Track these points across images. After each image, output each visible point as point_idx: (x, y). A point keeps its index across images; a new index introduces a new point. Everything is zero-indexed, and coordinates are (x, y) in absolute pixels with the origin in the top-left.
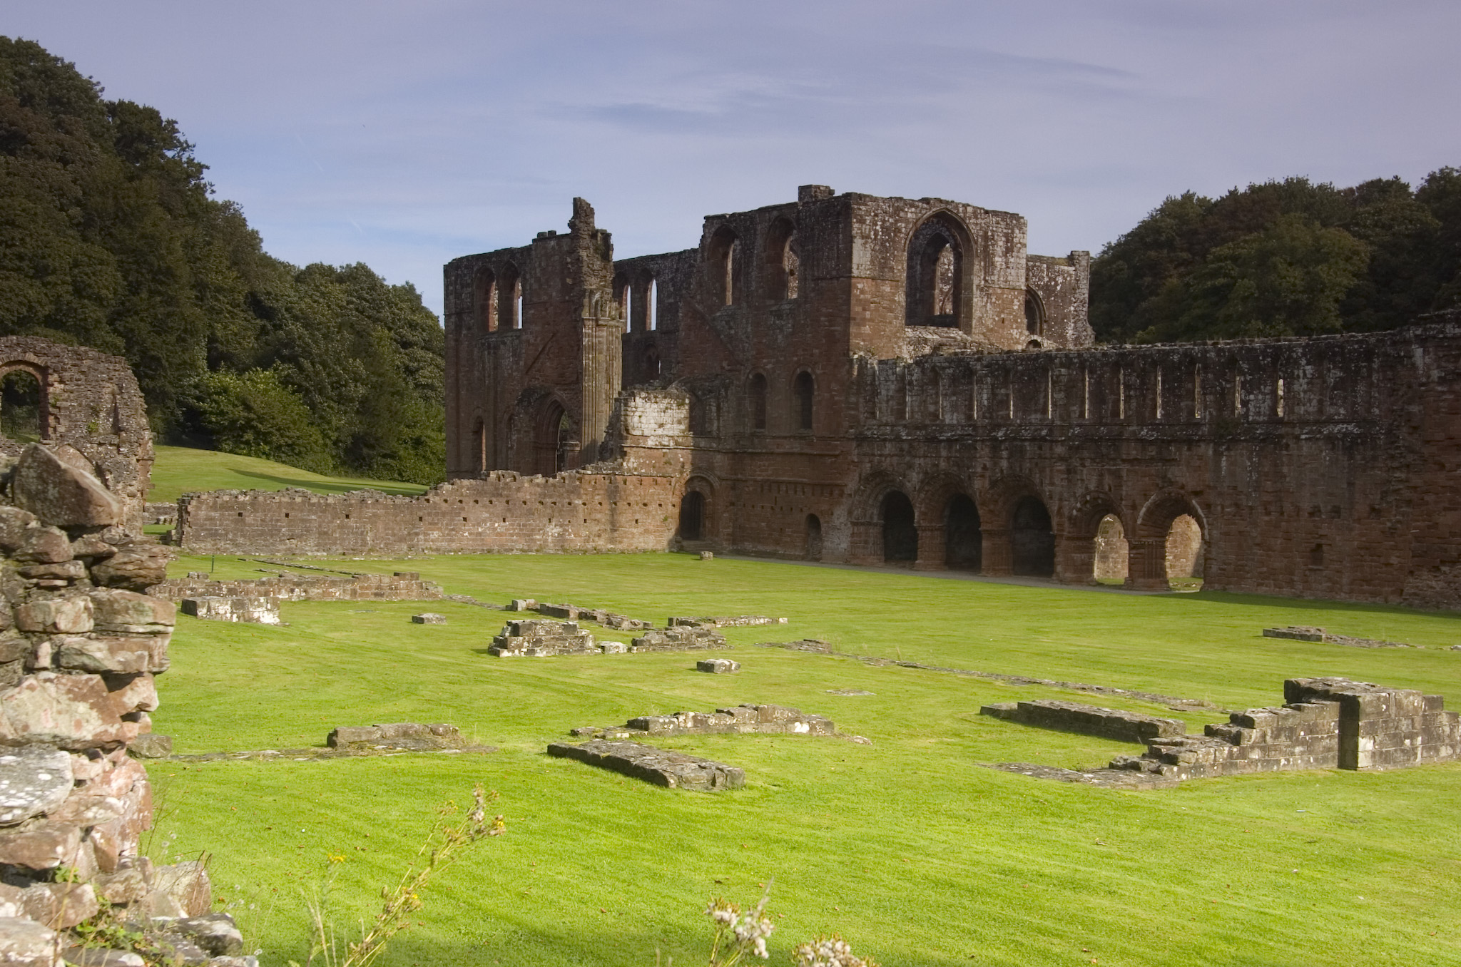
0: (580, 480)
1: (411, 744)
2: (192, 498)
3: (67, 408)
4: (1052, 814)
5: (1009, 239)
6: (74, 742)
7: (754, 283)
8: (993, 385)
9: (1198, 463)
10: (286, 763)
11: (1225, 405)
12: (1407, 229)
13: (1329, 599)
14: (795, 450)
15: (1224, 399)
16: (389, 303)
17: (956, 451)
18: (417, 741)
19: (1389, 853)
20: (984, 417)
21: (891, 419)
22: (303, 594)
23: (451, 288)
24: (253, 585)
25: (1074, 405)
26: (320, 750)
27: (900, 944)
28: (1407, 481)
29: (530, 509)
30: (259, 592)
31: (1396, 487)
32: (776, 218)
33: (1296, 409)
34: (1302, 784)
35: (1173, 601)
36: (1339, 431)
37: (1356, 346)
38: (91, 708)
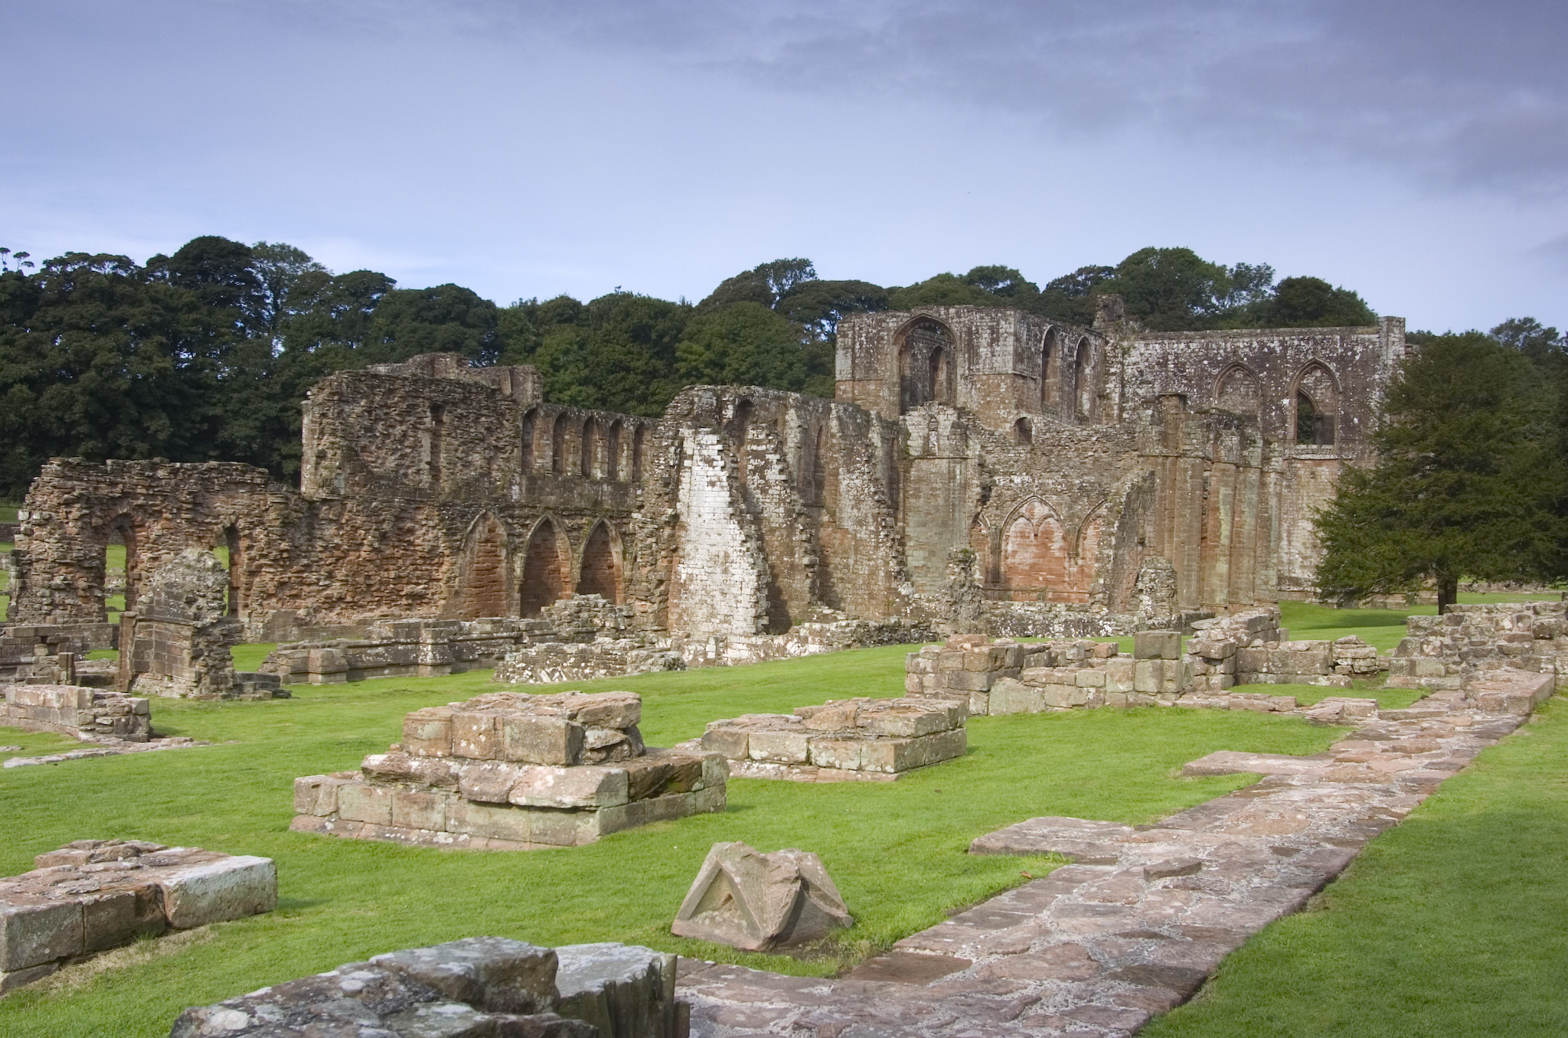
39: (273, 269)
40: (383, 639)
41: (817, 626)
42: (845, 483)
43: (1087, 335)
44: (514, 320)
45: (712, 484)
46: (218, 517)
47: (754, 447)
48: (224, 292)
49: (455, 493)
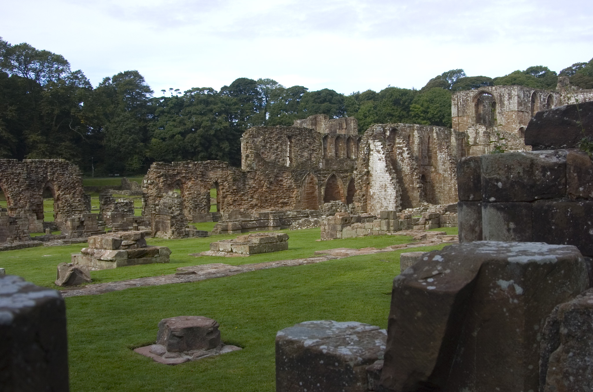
39: (265, 87)
40: (255, 218)
41: (411, 210)
42: (439, 156)
43: (552, 93)
44: (350, 100)
45: (380, 160)
46: (211, 179)
47: (399, 145)
48: (247, 97)
49: (298, 167)
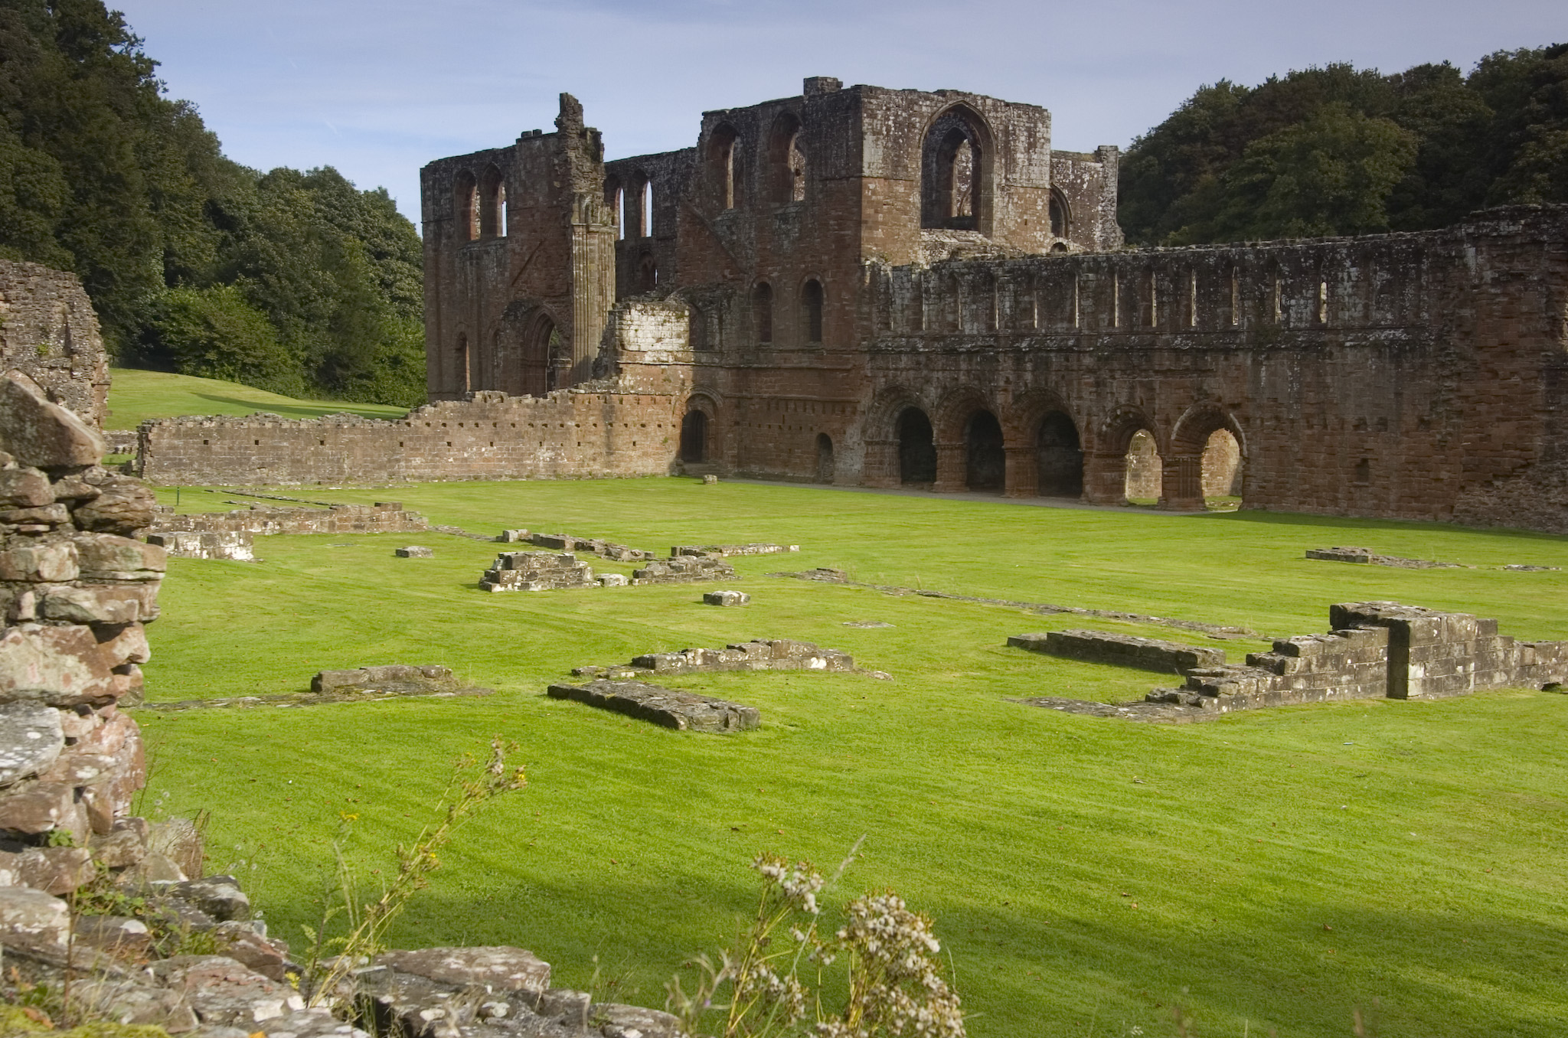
0: (573, 399)
1: (401, 687)
2: (153, 425)
3: (14, 330)
4: (1087, 752)
5: (1031, 133)
6: (64, 697)
7: (757, 185)
8: (1015, 292)
9: (1236, 374)
10: (268, 710)
11: (1264, 311)
12: (1458, 117)
13: (1374, 518)
14: (804, 365)
15: (1263, 305)
16: (361, 209)
17: (977, 363)
18: (408, 684)
19: (1442, 787)
20: (1007, 327)
21: (907, 330)
22: (277, 527)
23: (429, 193)
24: (222, 519)
25: (1102, 313)
26: (304, 696)
27: (929, 891)
28: (1459, 390)
29: (520, 432)
30: (230, 526)
31: (1447, 397)
32: (781, 113)
33: (1340, 314)
34: (1348, 715)
35: (1209, 522)
36: (1386, 338)
37: (1404, 246)
38: (80, 662)
